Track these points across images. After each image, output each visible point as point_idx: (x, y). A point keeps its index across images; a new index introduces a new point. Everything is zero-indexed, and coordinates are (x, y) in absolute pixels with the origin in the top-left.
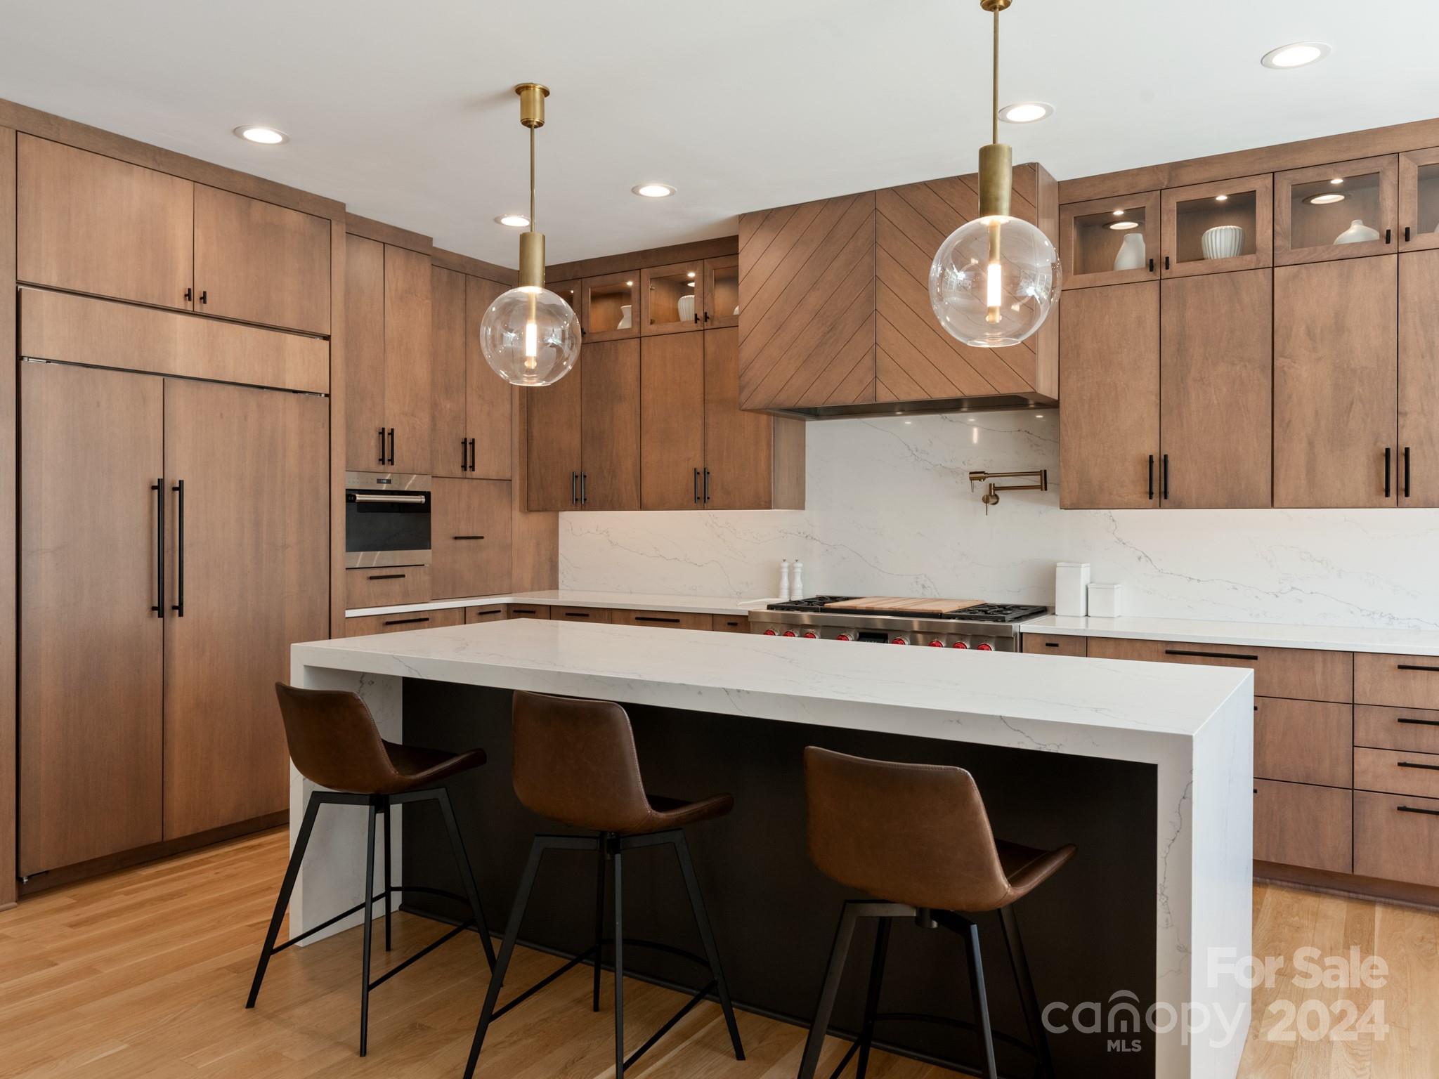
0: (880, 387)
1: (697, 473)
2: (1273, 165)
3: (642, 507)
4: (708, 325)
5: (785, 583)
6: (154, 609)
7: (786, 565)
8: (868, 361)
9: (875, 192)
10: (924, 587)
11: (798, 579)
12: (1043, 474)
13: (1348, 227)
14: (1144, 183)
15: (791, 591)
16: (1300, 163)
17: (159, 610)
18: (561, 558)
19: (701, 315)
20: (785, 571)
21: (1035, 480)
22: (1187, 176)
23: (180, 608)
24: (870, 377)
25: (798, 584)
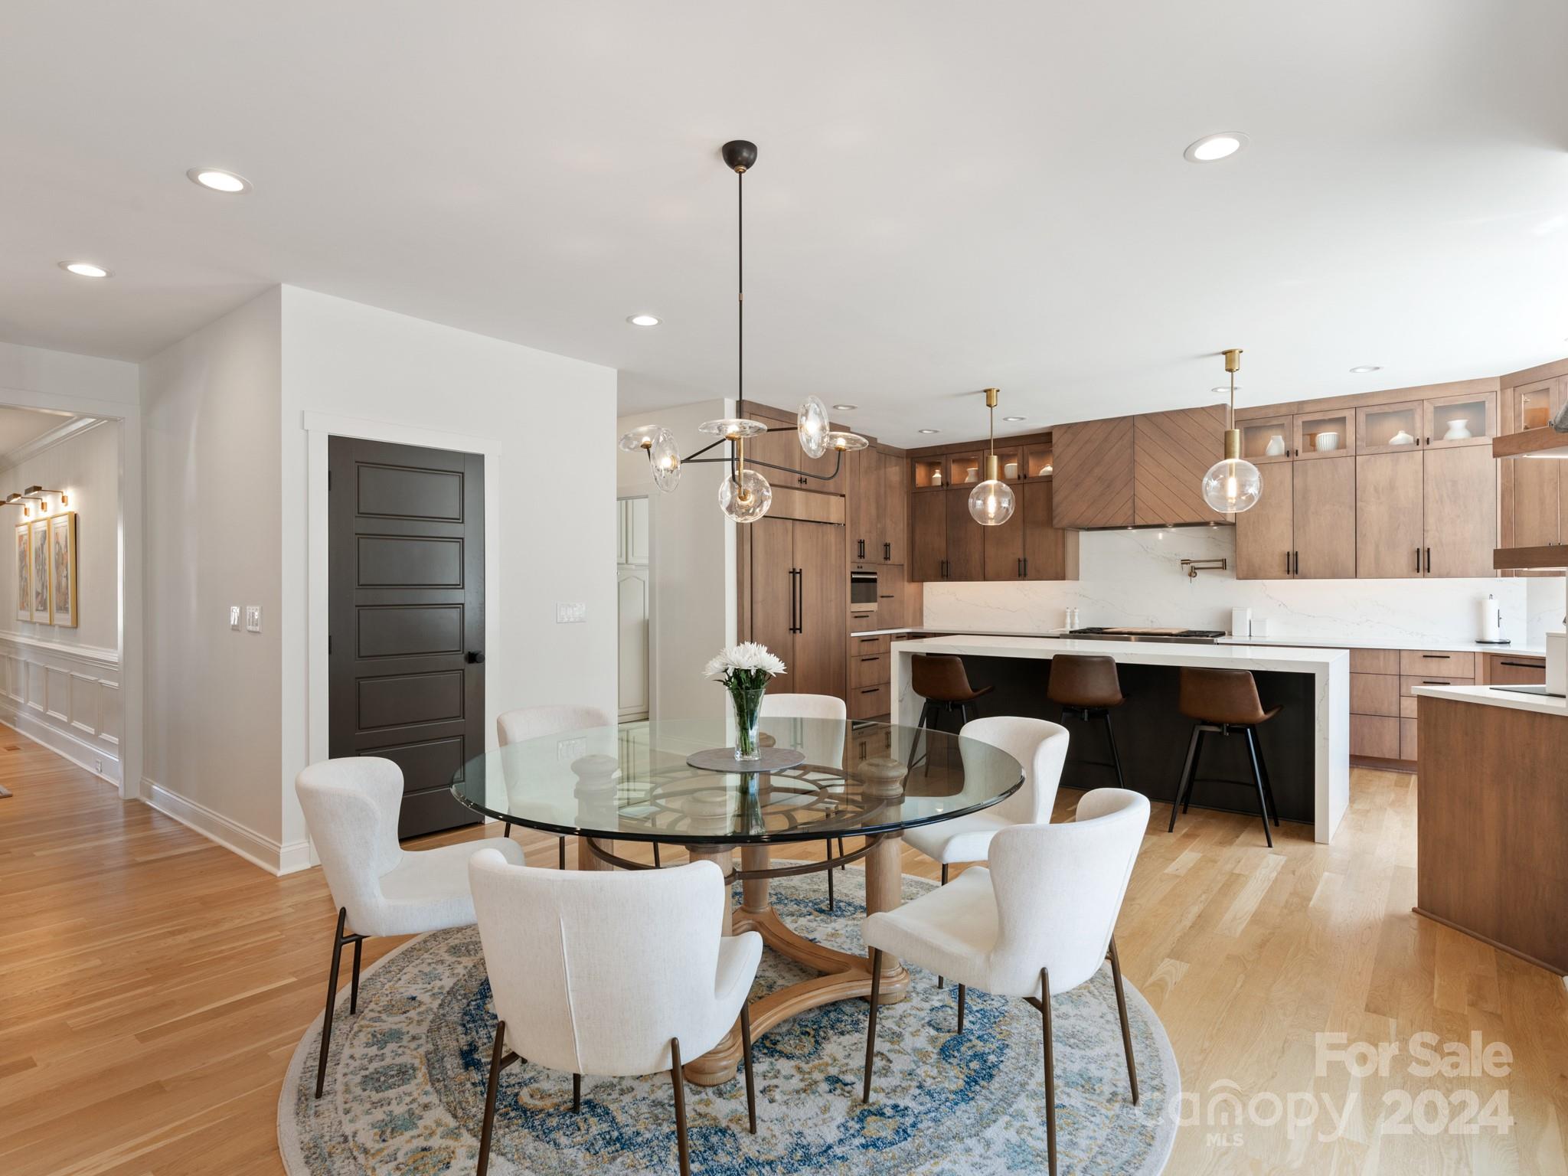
0: (1136, 516)
1: (1019, 561)
2: (1355, 404)
3: (985, 579)
4: (1025, 481)
5: (1068, 621)
6: (791, 629)
7: (1069, 610)
8: (1130, 504)
9: (1134, 416)
10: (1152, 622)
11: (1076, 618)
12: (1224, 561)
13: (1397, 434)
14: (1284, 411)
15: (1072, 625)
16: (1370, 403)
17: (794, 630)
18: (924, 608)
19: (1022, 476)
20: (1068, 614)
21: (1220, 564)
22: (1308, 409)
23: (800, 629)
24: (1130, 512)
25: (1077, 620)
